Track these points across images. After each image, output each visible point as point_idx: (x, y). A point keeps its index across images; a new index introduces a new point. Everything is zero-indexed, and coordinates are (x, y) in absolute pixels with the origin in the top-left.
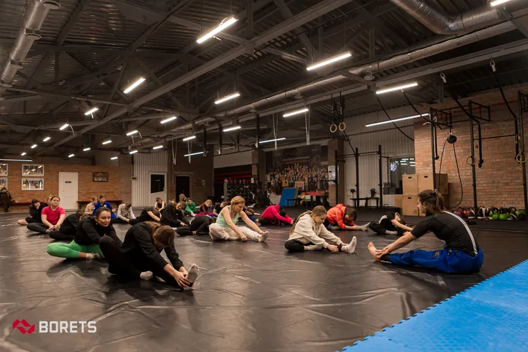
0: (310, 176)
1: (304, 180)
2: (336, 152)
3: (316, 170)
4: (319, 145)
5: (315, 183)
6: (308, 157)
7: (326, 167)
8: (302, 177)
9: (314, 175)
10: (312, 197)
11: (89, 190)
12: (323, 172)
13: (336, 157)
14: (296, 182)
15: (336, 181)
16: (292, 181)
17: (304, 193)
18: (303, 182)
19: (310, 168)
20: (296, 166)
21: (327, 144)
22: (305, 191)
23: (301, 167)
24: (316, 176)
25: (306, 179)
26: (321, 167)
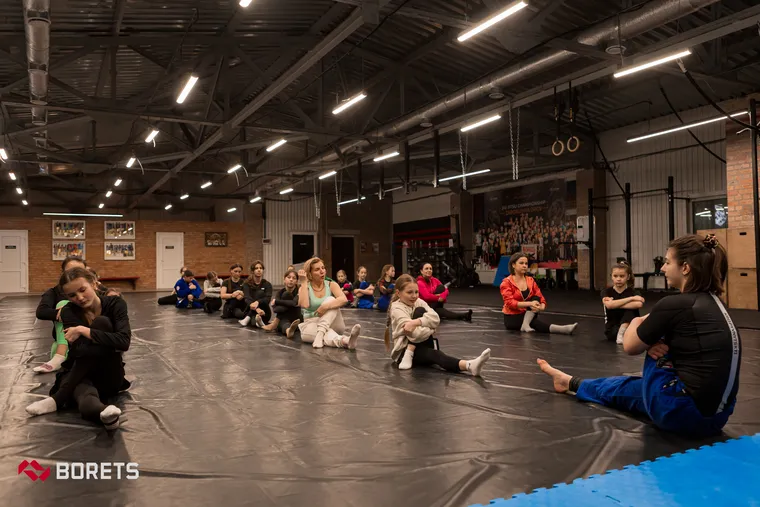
0: (547, 235)
1: (538, 242)
2: (590, 191)
3: (557, 225)
4: (561, 180)
5: (556, 246)
6: (544, 202)
7: (574, 218)
8: (533, 237)
9: (554, 234)
10: (548, 272)
11: (199, 259)
12: (569, 227)
13: (591, 200)
14: (523, 246)
15: (589, 243)
16: (516, 244)
17: (536, 265)
18: (535, 246)
19: (547, 220)
20: (524, 218)
21: (574, 179)
22: (538, 261)
23: (531, 219)
24: (558, 235)
25: (541, 239)
26: (565, 219)
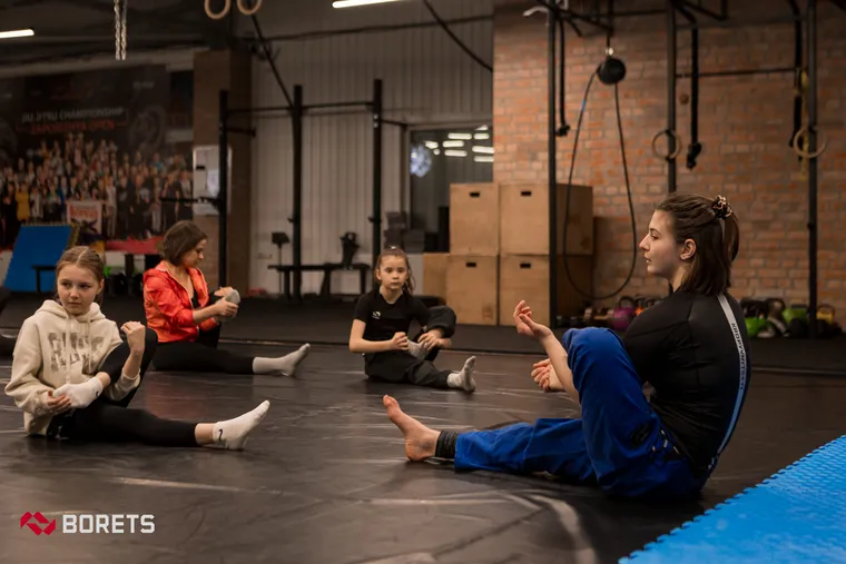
0: (124, 182)
1: (104, 196)
2: (224, 95)
3: (149, 161)
4: (163, 66)
5: (145, 206)
6: (119, 111)
7: (185, 149)
8: (94, 185)
9: (139, 180)
10: (129, 259)
12: (173, 168)
13: (225, 114)
14: (70, 203)
15: (219, 202)
16: (54, 199)
17: (101, 244)
18: (98, 205)
19: (125, 150)
20: (75, 144)
21: (189, 66)
22: (104, 237)
23: (90, 147)
24: (149, 183)
25: (111, 191)
26: (165, 149)
